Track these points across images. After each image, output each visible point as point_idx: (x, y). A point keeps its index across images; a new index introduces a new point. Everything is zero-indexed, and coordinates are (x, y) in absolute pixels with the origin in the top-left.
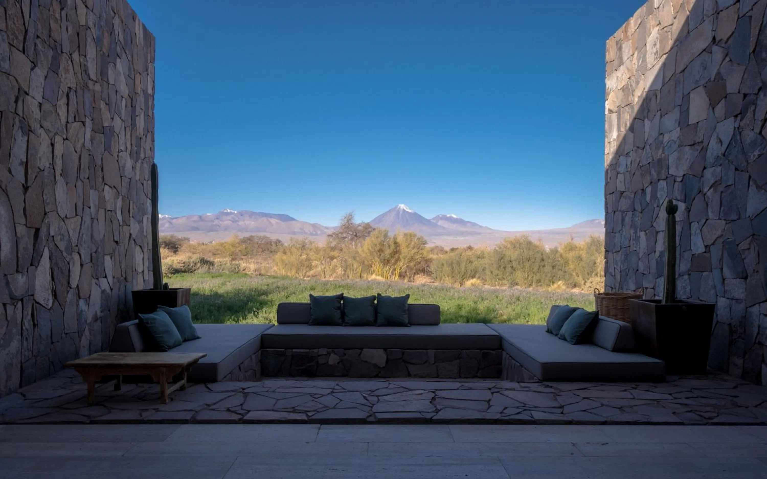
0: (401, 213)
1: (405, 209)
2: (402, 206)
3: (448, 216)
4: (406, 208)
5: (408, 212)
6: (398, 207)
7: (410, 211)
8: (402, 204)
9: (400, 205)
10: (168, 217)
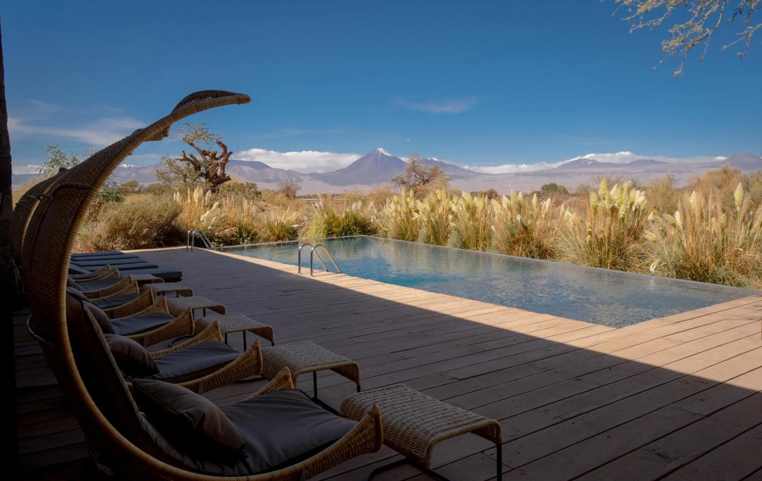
0: (379, 157)
1: (383, 152)
2: (381, 150)
3: (429, 159)
4: (385, 152)
5: (386, 156)
6: (377, 151)
7: (389, 155)
8: (381, 148)
9: (378, 149)
10: (134, 167)
